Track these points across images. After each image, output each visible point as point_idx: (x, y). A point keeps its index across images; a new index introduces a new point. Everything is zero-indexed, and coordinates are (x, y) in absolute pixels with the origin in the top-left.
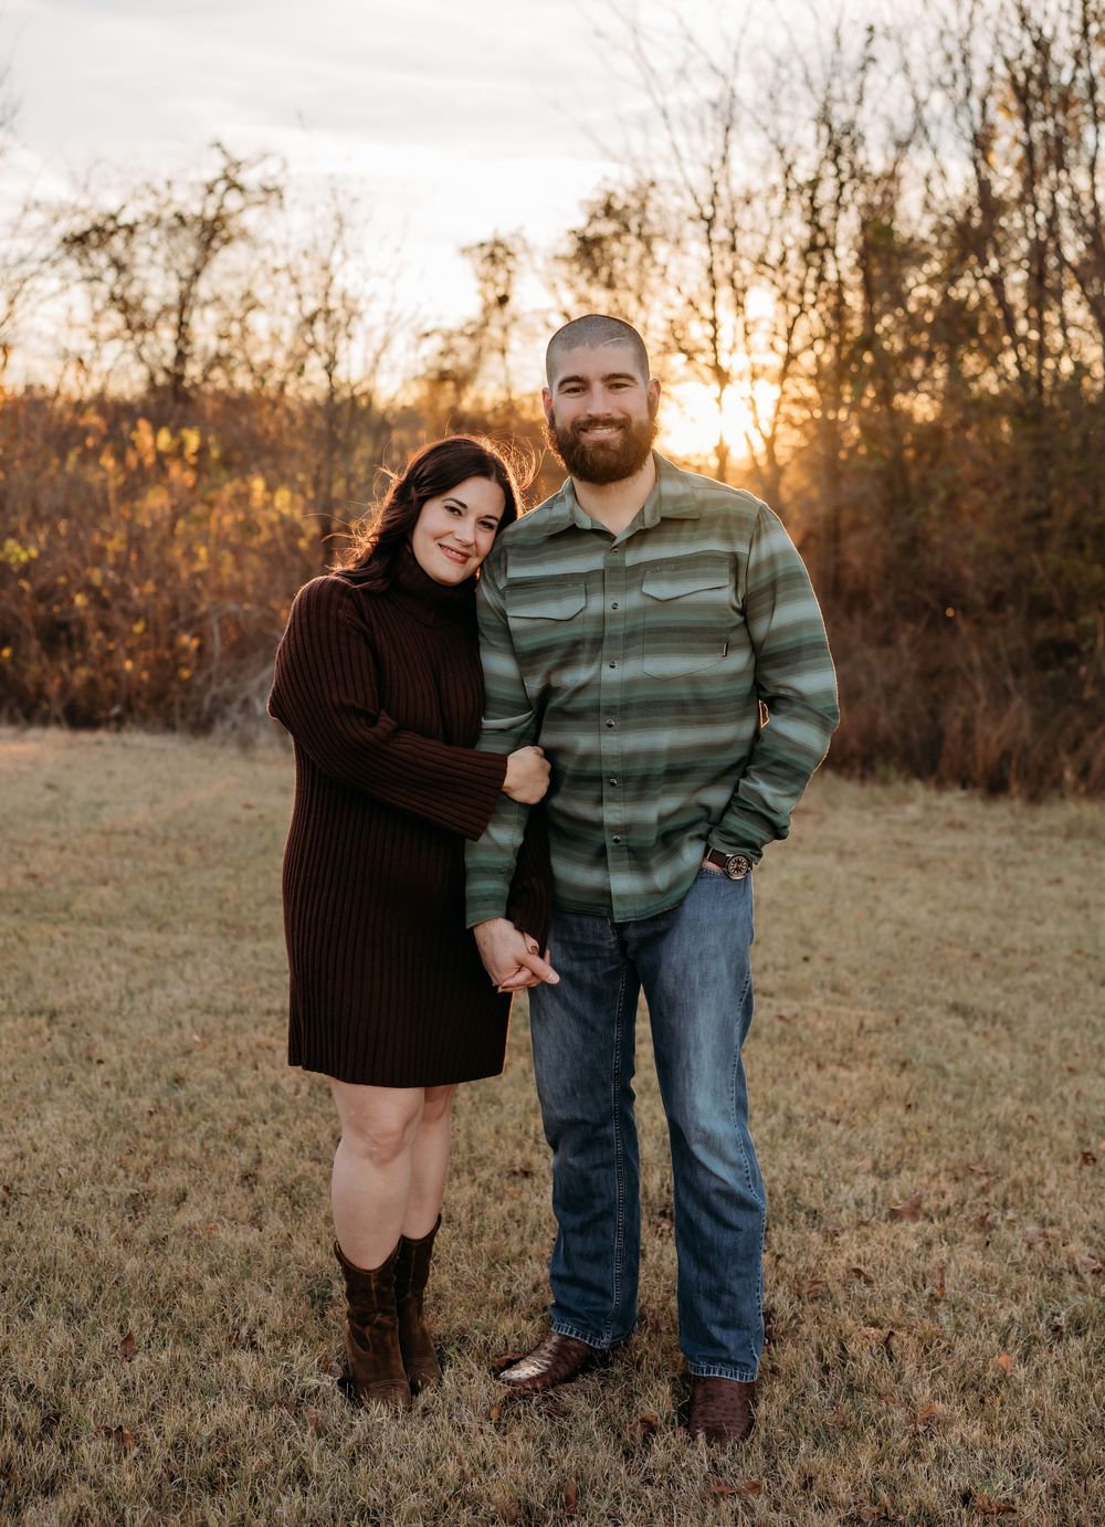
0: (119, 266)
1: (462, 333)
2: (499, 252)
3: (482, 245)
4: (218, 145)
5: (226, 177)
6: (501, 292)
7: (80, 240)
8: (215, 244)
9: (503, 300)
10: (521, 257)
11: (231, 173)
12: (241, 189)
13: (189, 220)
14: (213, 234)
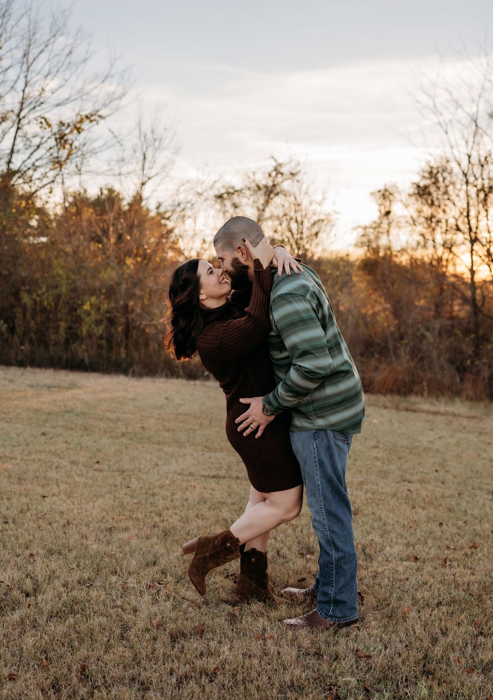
0: (235, 206)
1: (371, 227)
2: (387, 194)
3: (379, 191)
4: (273, 157)
5: (276, 169)
6: (387, 210)
7: (220, 197)
8: (272, 196)
9: (388, 213)
10: (396, 195)
11: (278, 168)
12: (282, 174)
13: (262, 187)
14: (271, 192)
